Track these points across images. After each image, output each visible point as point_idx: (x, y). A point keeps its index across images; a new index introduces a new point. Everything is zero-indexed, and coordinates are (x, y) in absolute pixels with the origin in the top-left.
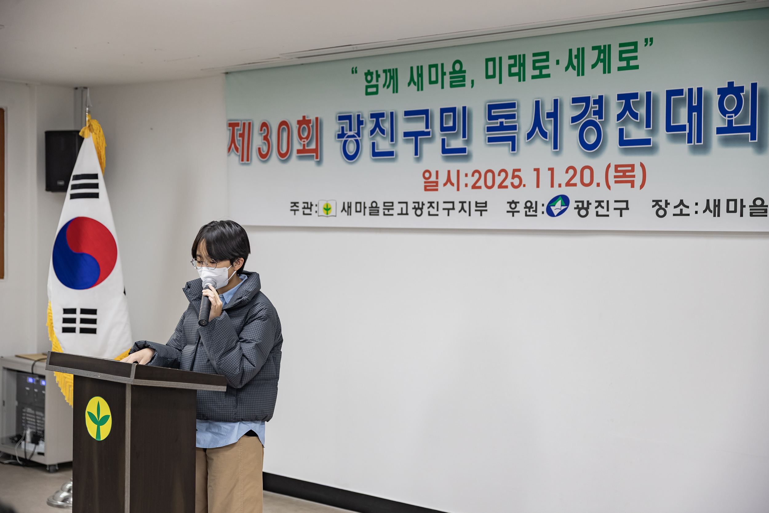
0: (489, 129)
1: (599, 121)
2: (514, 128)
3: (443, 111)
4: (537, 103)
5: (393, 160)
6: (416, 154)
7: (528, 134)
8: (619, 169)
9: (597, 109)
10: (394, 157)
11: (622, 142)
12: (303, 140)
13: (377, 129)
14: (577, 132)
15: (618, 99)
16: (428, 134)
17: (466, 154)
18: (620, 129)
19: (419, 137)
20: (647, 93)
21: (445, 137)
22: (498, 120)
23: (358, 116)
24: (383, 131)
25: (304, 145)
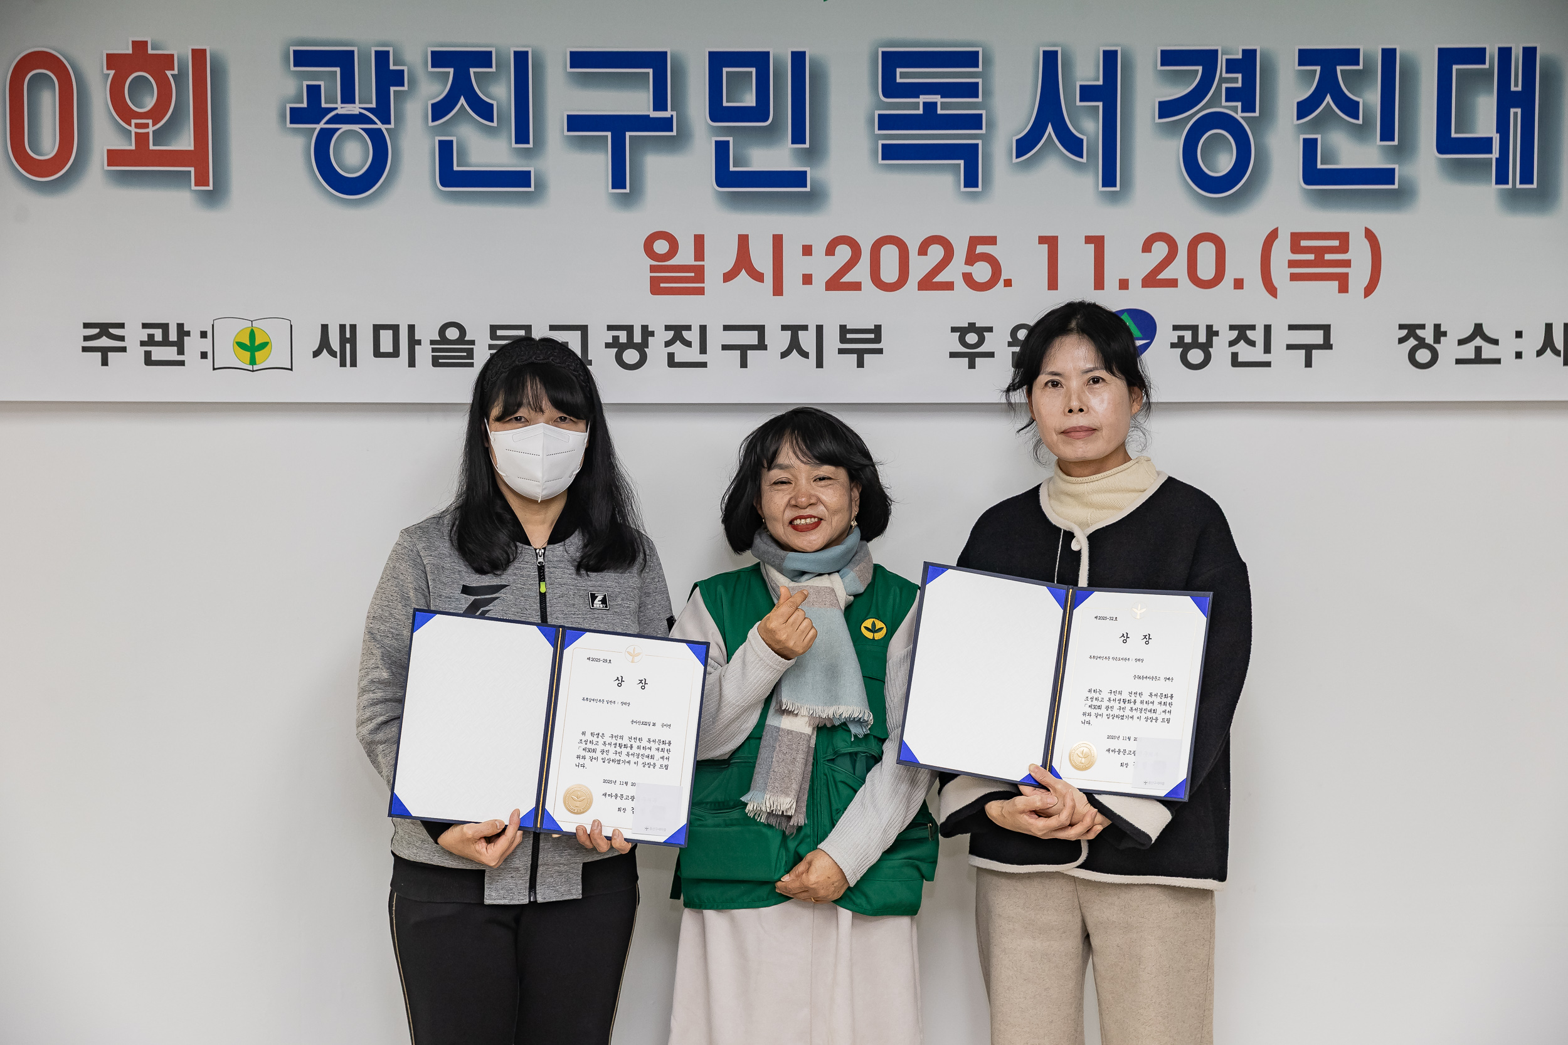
0: (886, 122)
1: (1242, 117)
2: (974, 122)
3: (718, 60)
4: (1050, 58)
5: (528, 199)
6: (618, 181)
7: (1017, 141)
8: (1304, 243)
9: (1239, 85)
10: (532, 189)
11: (1312, 174)
12: (133, 122)
13: (462, 100)
14: (1176, 145)
15: (1300, 64)
16: (666, 124)
17: (808, 189)
18: (1305, 140)
19: (628, 134)
20: (1384, 50)
21: (731, 139)
22: (919, 97)
23: (382, 58)
24: (484, 110)
25: (142, 139)
